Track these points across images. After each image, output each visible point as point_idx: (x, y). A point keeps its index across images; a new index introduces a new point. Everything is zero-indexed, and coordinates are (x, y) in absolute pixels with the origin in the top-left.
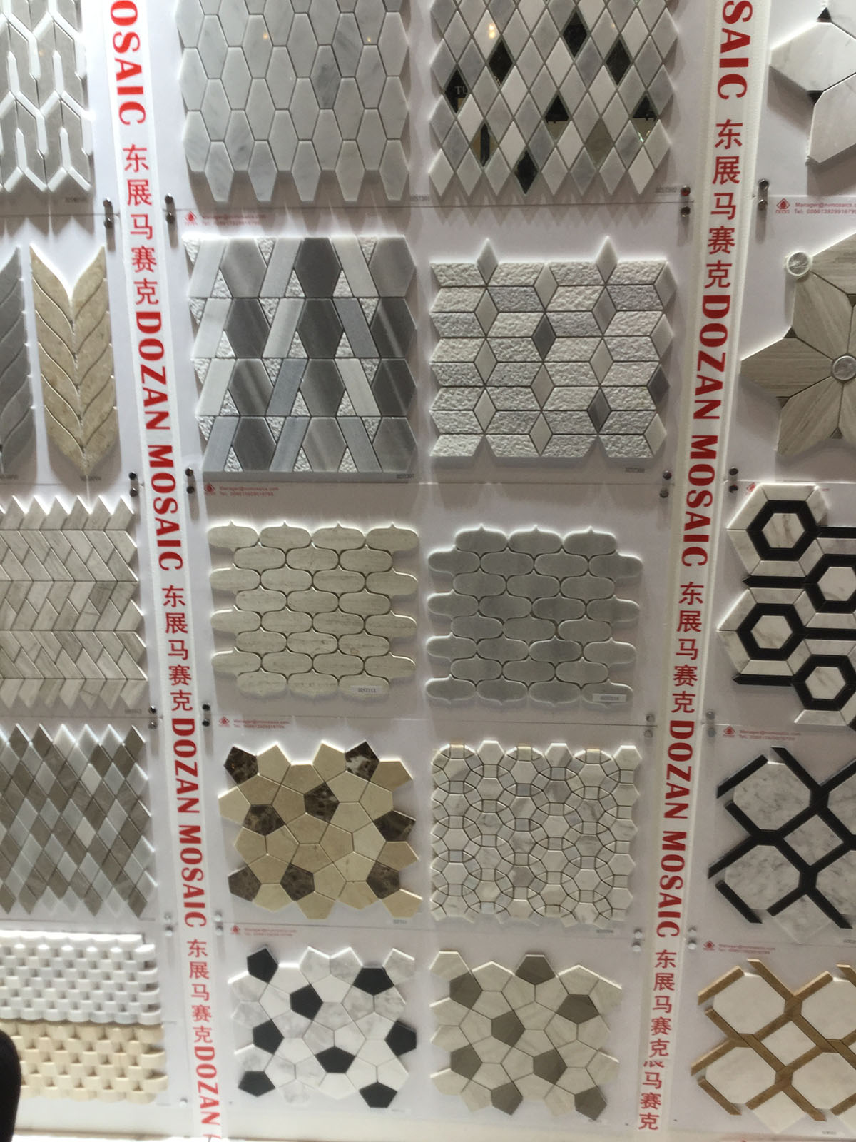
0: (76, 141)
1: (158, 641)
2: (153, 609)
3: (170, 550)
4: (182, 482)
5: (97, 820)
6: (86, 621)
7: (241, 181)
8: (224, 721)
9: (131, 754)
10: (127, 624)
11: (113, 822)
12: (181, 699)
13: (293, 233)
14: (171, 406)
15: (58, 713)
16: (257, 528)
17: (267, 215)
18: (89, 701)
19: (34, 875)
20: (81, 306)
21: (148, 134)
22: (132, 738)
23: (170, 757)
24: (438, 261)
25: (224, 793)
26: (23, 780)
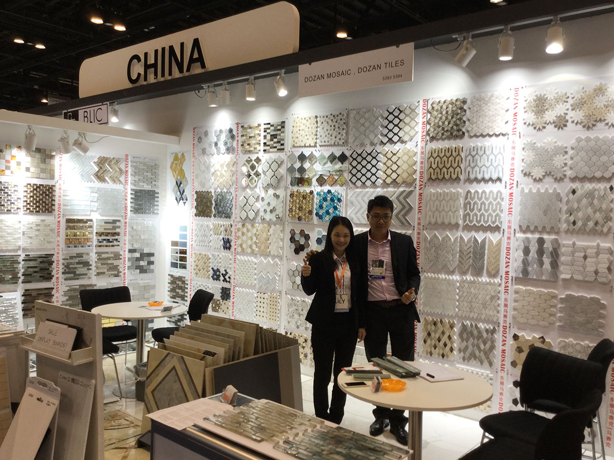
0: (499, 219)
1: (502, 308)
2: (502, 302)
3: (506, 291)
4: (510, 278)
5: (485, 344)
6: (488, 303)
7: (528, 227)
8: (513, 327)
9: (493, 331)
10: (496, 304)
11: (488, 346)
12: (505, 322)
13: (537, 236)
14: (510, 264)
15: (480, 320)
16: (524, 288)
17: (532, 232)
18: (487, 319)
19: (470, 354)
20: (496, 246)
21: (512, 218)
22: (494, 328)
23: (501, 334)
24: (564, 242)
25: (511, 343)
26: (471, 333)
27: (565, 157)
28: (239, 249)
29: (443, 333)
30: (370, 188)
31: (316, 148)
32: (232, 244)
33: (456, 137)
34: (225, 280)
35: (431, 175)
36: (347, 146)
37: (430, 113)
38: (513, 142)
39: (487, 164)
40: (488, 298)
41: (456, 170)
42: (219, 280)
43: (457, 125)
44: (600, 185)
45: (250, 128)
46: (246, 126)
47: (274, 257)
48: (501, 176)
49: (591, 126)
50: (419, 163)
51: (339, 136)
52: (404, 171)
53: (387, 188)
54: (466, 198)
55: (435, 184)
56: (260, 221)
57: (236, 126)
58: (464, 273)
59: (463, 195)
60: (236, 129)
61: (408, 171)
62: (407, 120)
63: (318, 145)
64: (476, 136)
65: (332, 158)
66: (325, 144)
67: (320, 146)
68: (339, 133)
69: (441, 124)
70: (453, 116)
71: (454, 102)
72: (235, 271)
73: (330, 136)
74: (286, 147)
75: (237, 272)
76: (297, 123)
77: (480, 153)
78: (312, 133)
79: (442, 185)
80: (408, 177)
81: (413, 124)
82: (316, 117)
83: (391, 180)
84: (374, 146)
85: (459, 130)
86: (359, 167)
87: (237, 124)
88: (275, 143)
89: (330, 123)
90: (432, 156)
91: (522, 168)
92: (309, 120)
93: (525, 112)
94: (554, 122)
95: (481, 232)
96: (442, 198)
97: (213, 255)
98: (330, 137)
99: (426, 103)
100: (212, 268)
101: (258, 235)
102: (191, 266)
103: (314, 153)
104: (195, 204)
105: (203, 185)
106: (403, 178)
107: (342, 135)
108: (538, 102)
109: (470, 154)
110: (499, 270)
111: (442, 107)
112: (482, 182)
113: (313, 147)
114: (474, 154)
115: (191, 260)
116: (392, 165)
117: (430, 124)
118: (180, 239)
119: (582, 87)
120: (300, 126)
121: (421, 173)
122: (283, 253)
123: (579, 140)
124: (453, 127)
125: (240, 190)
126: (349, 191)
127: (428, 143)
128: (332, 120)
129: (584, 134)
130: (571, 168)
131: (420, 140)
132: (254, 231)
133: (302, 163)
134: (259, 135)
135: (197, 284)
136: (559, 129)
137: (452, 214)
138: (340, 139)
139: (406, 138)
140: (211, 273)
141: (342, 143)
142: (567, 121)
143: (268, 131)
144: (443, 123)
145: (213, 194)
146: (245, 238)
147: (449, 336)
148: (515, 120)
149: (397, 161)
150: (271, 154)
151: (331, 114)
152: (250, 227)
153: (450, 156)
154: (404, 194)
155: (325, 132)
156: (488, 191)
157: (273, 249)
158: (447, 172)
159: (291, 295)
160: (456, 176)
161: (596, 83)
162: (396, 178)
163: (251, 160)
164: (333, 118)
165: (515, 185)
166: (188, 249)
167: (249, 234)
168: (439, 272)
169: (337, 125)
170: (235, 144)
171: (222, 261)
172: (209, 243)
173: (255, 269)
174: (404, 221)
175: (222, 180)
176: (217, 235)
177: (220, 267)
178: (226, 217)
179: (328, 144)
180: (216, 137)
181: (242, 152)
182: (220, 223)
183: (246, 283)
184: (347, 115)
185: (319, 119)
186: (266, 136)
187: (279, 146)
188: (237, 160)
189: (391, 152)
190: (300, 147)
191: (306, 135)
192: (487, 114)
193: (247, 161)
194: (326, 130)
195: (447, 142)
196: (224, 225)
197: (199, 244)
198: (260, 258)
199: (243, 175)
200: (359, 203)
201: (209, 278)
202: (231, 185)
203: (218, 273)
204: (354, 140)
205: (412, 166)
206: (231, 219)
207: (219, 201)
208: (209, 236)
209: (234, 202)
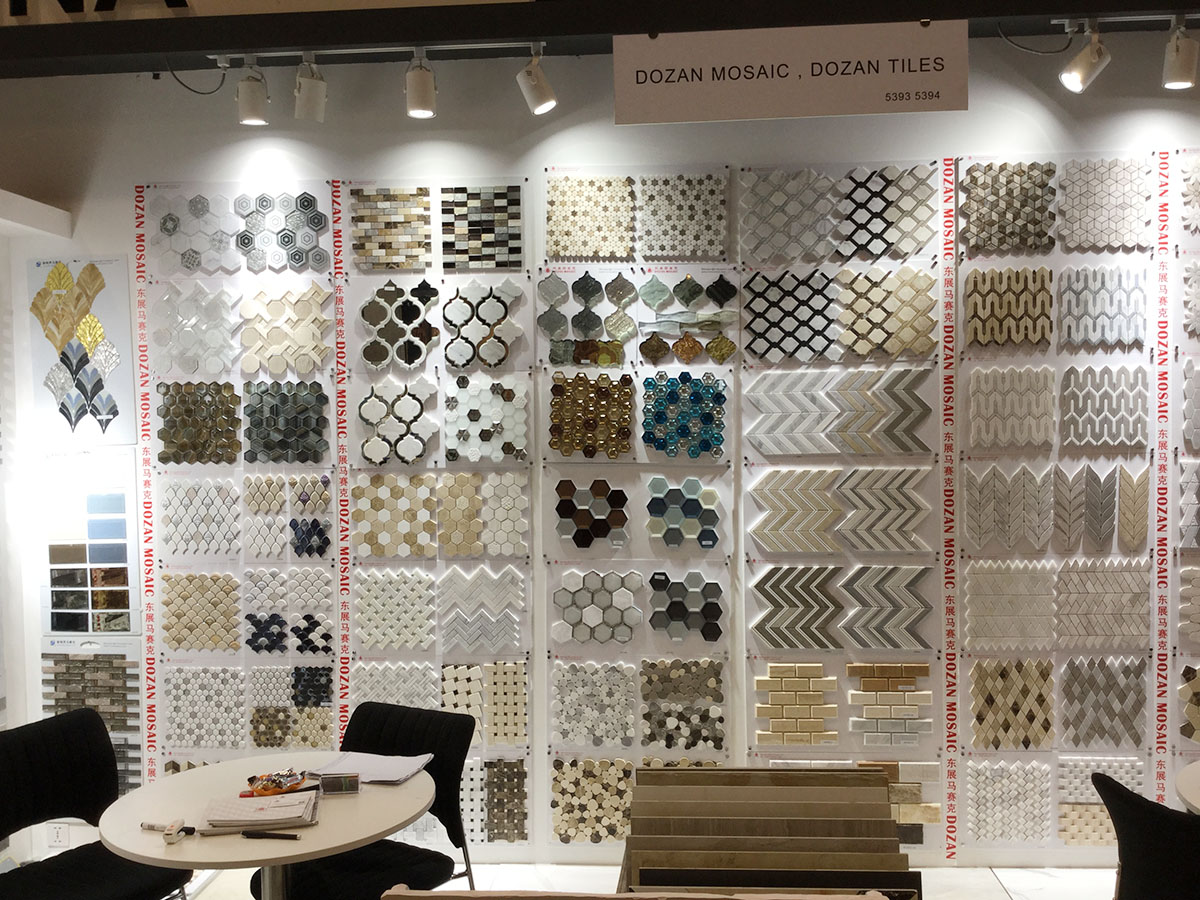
0: (1143, 428)
1: (1155, 618)
2: (1155, 604)
3: (1163, 581)
4: (1170, 554)
5: (1122, 702)
6: (1126, 610)
8: (1182, 654)
9: (1140, 669)
10: (1143, 611)
11: (1131, 697)
12: (1162, 645)
14: (1168, 522)
15: (1111, 650)
18: (1124, 645)
19: (1092, 727)
20: (1139, 485)
21: (1169, 426)
22: (1142, 661)
23: (1156, 671)
25: (1180, 687)
26: (1092, 682)
28: (365, 550)
29: (1025, 692)
30: (809, 366)
31: (632, 265)
32: (333, 535)
33: (1034, 249)
34: (307, 646)
35: (976, 333)
36: (733, 260)
37: (966, 190)
38: (1163, 265)
39: (1111, 311)
40: (1126, 598)
41: (1039, 323)
42: (283, 649)
43: (1036, 222)
45: (389, 197)
46: (370, 190)
47: (498, 561)
48: (1141, 335)
50: (941, 306)
51: (707, 236)
52: (904, 325)
53: (857, 365)
54: (1066, 385)
55: (987, 355)
56: (442, 462)
57: (329, 189)
58: (1066, 551)
59: (1059, 378)
60: (330, 197)
61: (916, 324)
62: (907, 203)
63: (637, 255)
64: (1081, 249)
65: (688, 292)
66: (660, 253)
67: (646, 258)
68: (708, 228)
69: (995, 217)
70: (1026, 201)
71: (1026, 170)
72: (345, 616)
73: (677, 232)
74: (527, 256)
75: (354, 616)
76: (563, 193)
77: (1095, 286)
78: (619, 224)
79: (1003, 357)
80: (916, 339)
81: (922, 213)
82: (630, 181)
83: (870, 347)
84: (814, 264)
85: (1041, 234)
86: (774, 314)
87: (334, 184)
88: (486, 244)
89: (678, 198)
90: (975, 290)
91: (1185, 321)
92: (606, 188)
93: (1185, 204)
95: (1102, 460)
96: (1007, 386)
97: (251, 576)
98: (680, 237)
99: (953, 167)
100: (250, 617)
101: (439, 502)
102: (150, 617)
103: (628, 276)
104: (158, 423)
105: (193, 364)
106: (903, 342)
107: (717, 232)
109: (1070, 288)
110: (1145, 538)
111: (995, 179)
112: (1100, 351)
113: (622, 259)
114: (1081, 288)
115: (146, 600)
116: (870, 310)
117: (966, 216)
118: (92, 535)
120: (574, 204)
121: (948, 329)
122: (532, 548)
124: (1026, 225)
125: (353, 375)
126: (743, 375)
127: (966, 259)
128: (683, 193)
131: (941, 253)
132: (423, 493)
133: (586, 302)
134: (426, 220)
135: (180, 671)
137: (1033, 422)
138: (711, 243)
139: (906, 246)
140: (246, 630)
141: (717, 253)
143: (458, 211)
144: (1002, 215)
145: (239, 391)
146: (384, 515)
147: (1040, 695)
148: (1164, 218)
149: (885, 299)
150: (472, 276)
151: (680, 178)
152: (403, 483)
153: (1022, 292)
154: (908, 379)
155: (660, 223)
156: (1115, 369)
157: (495, 538)
158: (1018, 326)
159: (566, 658)
160: (1038, 336)
162: (884, 341)
163: (400, 292)
164: (686, 187)
165: (1171, 355)
166: (134, 566)
167: (403, 504)
168: (1008, 555)
169: (699, 206)
170: (326, 241)
171: (292, 589)
172: (230, 541)
173: (431, 601)
174: (910, 443)
175: (275, 349)
176: (266, 514)
177: (283, 609)
178: (303, 458)
179: (671, 253)
180: (244, 217)
181: (357, 265)
182: (275, 479)
183: (395, 646)
184: (731, 181)
185: (638, 188)
186: (452, 224)
187: (502, 254)
188: (338, 289)
189: (866, 278)
190: (580, 258)
191: (599, 229)
192: (1105, 201)
193: (381, 293)
194: (663, 218)
195: (1014, 258)
196: (293, 484)
197: (182, 546)
198: (447, 567)
199: (369, 333)
200: (778, 403)
201: (236, 648)
202: (319, 362)
203: (275, 629)
204: (756, 248)
205: (925, 313)
206: (321, 464)
207: (267, 413)
208: (229, 518)
209: (331, 413)
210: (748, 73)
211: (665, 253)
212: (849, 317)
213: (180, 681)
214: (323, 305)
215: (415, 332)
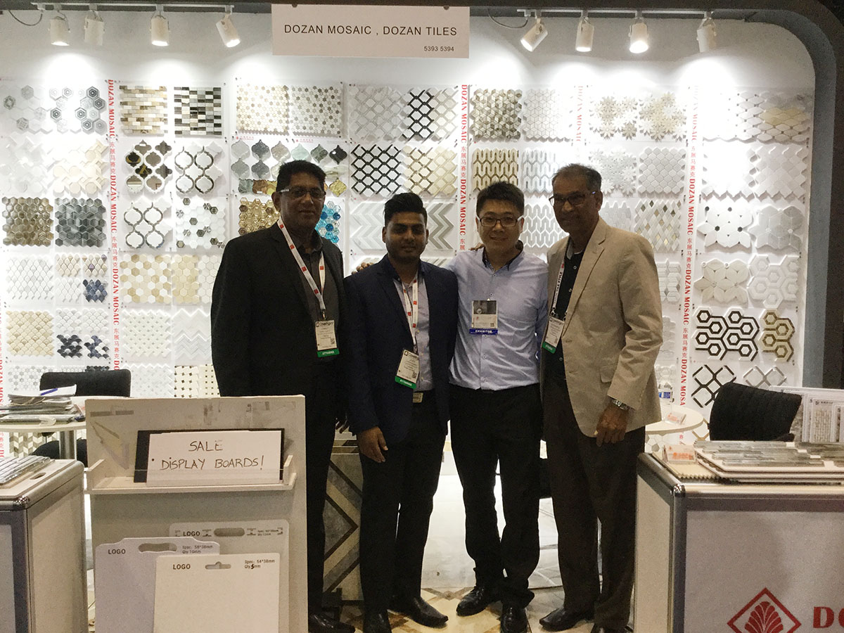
27: (634, 170)
28: (128, 299)
31: (286, 137)
32: (109, 290)
33: (509, 138)
34: (94, 354)
35: (477, 185)
36: (345, 137)
37: (473, 103)
38: (578, 149)
39: (549, 174)
41: (512, 179)
42: (80, 355)
43: (510, 123)
44: (668, 201)
45: (142, 91)
46: (131, 87)
49: (660, 137)
50: (459, 168)
51: (330, 122)
52: (439, 178)
56: (175, 248)
57: (107, 85)
60: (107, 90)
61: (445, 178)
62: (441, 109)
63: (290, 132)
64: (534, 139)
65: (319, 154)
66: (303, 131)
67: (295, 133)
68: (331, 118)
69: (489, 119)
70: (505, 111)
71: (506, 93)
72: (117, 337)
73: (313, 119)
74: (225, 129)
75: (122, 337)
76: (246, 93)
77: (541, 160)
78: (279, 113)
80: (445, 186)
81: (450, 115)
82: (286, 88)
83: (421, 190)
84: (390, 141)
85: (513, 130)
86: (368, 169)
87: (110, 82)
88: (200, 121)
89: (314, 100)
90: (478, 160)
92: (271, 91)
93: (591, 115)
94: (622, 130)
97: (59, 312)
98: (315, 122)
99: (467, 90)
100: (60, 337)
101: (173, 272)
103: (284, 143)
104: (3, 221)
106: (438, 188)
107: (336, 120)
108: (605, 105)
109: (528, 161)
111: (489, 98)
112: (543, 196)
113: (281, 134)
114: (534, 161)
116: (421, 169)
117: (474, 118)
119: (650, 94)
120: (253, 99)
121: (463, 181)
123: (648, 152)
124: (505, 125)
125: (121, 196)
126: (351, 203)
127: (473, 143)
128: (316, 96)
129: (654, 146)
130: (640, 182)
131: (459, 138)
132: (163, 266)
133: (260, 157)
134: (164, 105)
135: (18, 368)
136: (627, 138)
138: (332, 126)
139: (440, 134)
140: (57, 344)
141: (336, 133)
142: (636, 130)
143: (184, 100)
144: (493, 119)
145: (52, 203)
146: (139, 279)
148: (579, 124)
149: (429, 163)
150: (193, 139)
151: (315, 88)
152: (151, 260)
153: (503, 162)
154: (441, 209)
155: (303, 113)
157: (206, 293)
161: (665, 92)
162: (428, 187)
163: (149, 147)
164: (318, 93)
167: (151, 272)
169: (325, 105)
170: (104, 116)
171: (85, 321)
172: (47, 292)
173: (168, 329)
174: (442, 245)
175: (75, 179)
176: (69, 276)
177: (80, 332)
178: (90, 243)
179: (309, 131)
180: (55, 100)
181: (123, 131)
182: (73, 255)
183: (147, 355)
184: (343, 91)
185: (290, 92)
186: (180, 108)
187: (210, 127)
188: (112, 144)
189: (419, 151)
190: (257, 132)
191: (268, 115)
192: (548, 113)
193: (137, 147)
194: (305, 111)
195: (499, 143)
196: (85, 259)
197: (18, 294)
198: (178, 310)
199: (130, 171)
200: (370, 220)
201: (52, 355)
202: (100, 187)
203: (75, 344)
204: (358, 130)
205: (450, 172)
206: (102, 248)
207: (68, 216)
208: (46, 279)
209: (107, 217)
210: (348, 30)
211: (306, 131)
212: (410, 173)
213: (18, 374)
214: (103, 154)
215: (158, 171)
